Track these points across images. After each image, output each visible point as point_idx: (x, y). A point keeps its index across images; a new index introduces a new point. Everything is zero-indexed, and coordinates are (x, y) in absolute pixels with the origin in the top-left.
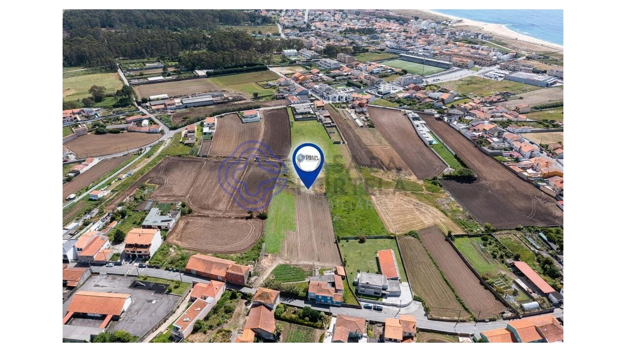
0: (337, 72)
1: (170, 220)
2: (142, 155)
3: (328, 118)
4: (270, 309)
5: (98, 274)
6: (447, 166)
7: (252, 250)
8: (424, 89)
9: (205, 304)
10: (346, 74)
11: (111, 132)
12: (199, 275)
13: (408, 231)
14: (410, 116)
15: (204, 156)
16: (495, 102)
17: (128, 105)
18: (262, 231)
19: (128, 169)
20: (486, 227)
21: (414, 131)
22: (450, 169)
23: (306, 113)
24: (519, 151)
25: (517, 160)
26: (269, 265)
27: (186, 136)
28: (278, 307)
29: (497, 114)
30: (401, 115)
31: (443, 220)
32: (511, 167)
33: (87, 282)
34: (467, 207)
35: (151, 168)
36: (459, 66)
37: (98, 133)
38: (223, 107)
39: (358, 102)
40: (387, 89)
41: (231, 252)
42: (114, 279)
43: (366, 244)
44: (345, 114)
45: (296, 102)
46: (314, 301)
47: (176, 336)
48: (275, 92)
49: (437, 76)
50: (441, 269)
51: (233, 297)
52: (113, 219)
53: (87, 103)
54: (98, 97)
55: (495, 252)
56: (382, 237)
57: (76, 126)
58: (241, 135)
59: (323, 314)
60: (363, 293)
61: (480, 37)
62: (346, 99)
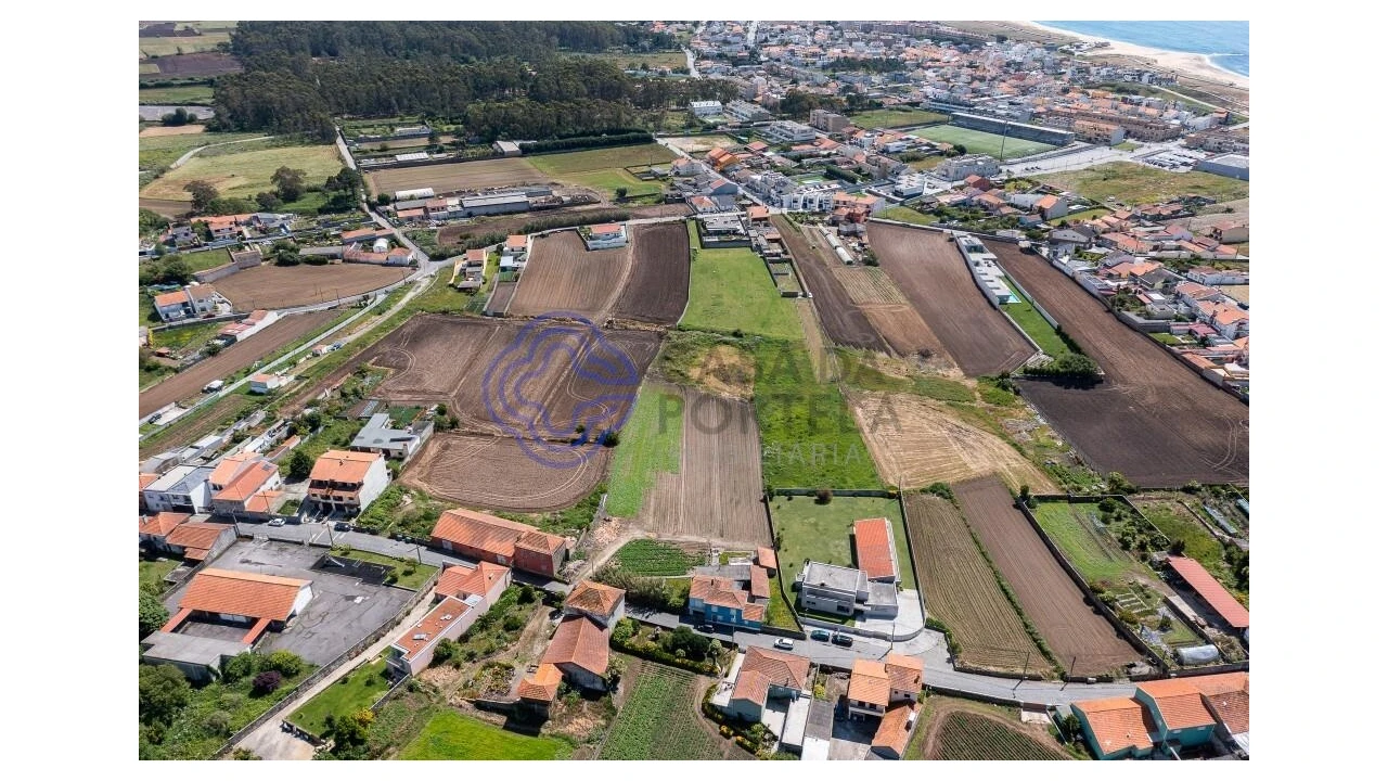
0: (807, 148)
1: (409, 439)
2: (367, 309)
3: (776, 245)
4: (602, 627)
5: (251, 538)
6: (1037, 350)
7: (578, 506)
8: (1003, 187)
9: (462, 609)
10: (825, 153)
11: (309, 261)
12: (459, 552)
13: (931, 483)
14: (963, 242)
15: (496, 315)
16: (1166, 218)
17: (350, 208)
18: (604, 469)
19: (336, 335)
20: (1112, 481)
21: (967, 276)
22: (1043, 357)
23: (727, 233)
24: (1211, 323)
25: (1204, 342)
26: (610, 540)
27: (463, 273)
28: (619, 624)
29: (1167, 243)
30: (941, 241)
31: (1014, 464)
32: (1188, 356)
33: (228, 553)
34: (1072, 438)
35: (382, 335)
36: (1089, 140)
37: (282, 262)
38: (547, 217)
39: (845, 211)
40: (915, 185)
41: (531, 510)
42: (281, 550)
43: (831, 506)
44: (815, 238)
45: (708, 209)
46: (701, 618)
47: (396, 669)
48: (664, 189)
49: (1036, 160)
50: (996, 566)
51: (526, 598)
52: (292, 432)
53: (265, 203)
54: (289, 191)
55: (1128, 534)
56: (868, 494)
57: (240, 248)
58: (581, 273)
59: (718, 644)
60: (812, 607)
61: (1145, 78)
62: (820, 206)
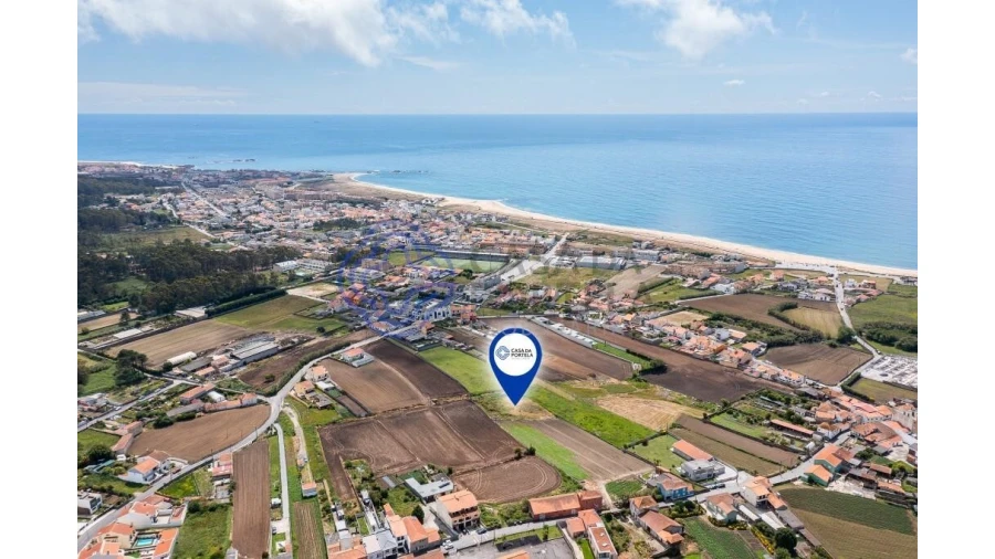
0: (385, 283)
1: (448, 484)
2: (280, 435)
3: (453, 341)
4: (658, 512)
5: (447, 554)
6: (631, 363)
7: (564, 481)
8: (513, 289)
9: (602, 529)
10: (403, 284)
11: (180, 419)
12: (549, 517)
13: (669, 425)
15: (366, 415)
17: (142, 379)
18: (549, 465)
21: (561, 338)
22: (637, 364)
23: (421, 340)
24: (675, 335)
25: (680, 344)
26: (597, 488)
27: (303, 398)
29: (615, 304)
31: (682, 409)
32: (681, 351)
34: (687, 393)
35: (319, 445)
36: (517, 258)
37: (160, 425)
43: (651, 445)
45: (388, 329)
46: (670, 499)
49: (506, 272)
51: (609, 518)
55: (747, 419)
56: (656, 437)
